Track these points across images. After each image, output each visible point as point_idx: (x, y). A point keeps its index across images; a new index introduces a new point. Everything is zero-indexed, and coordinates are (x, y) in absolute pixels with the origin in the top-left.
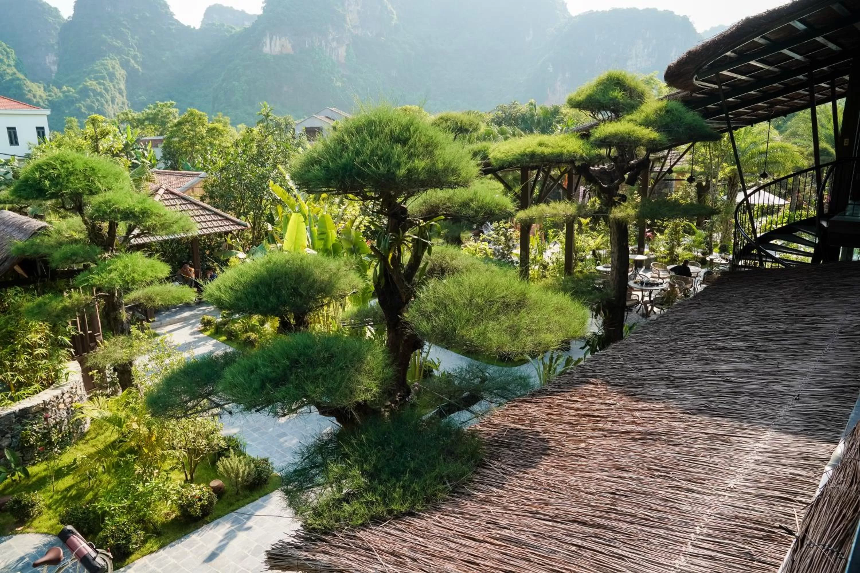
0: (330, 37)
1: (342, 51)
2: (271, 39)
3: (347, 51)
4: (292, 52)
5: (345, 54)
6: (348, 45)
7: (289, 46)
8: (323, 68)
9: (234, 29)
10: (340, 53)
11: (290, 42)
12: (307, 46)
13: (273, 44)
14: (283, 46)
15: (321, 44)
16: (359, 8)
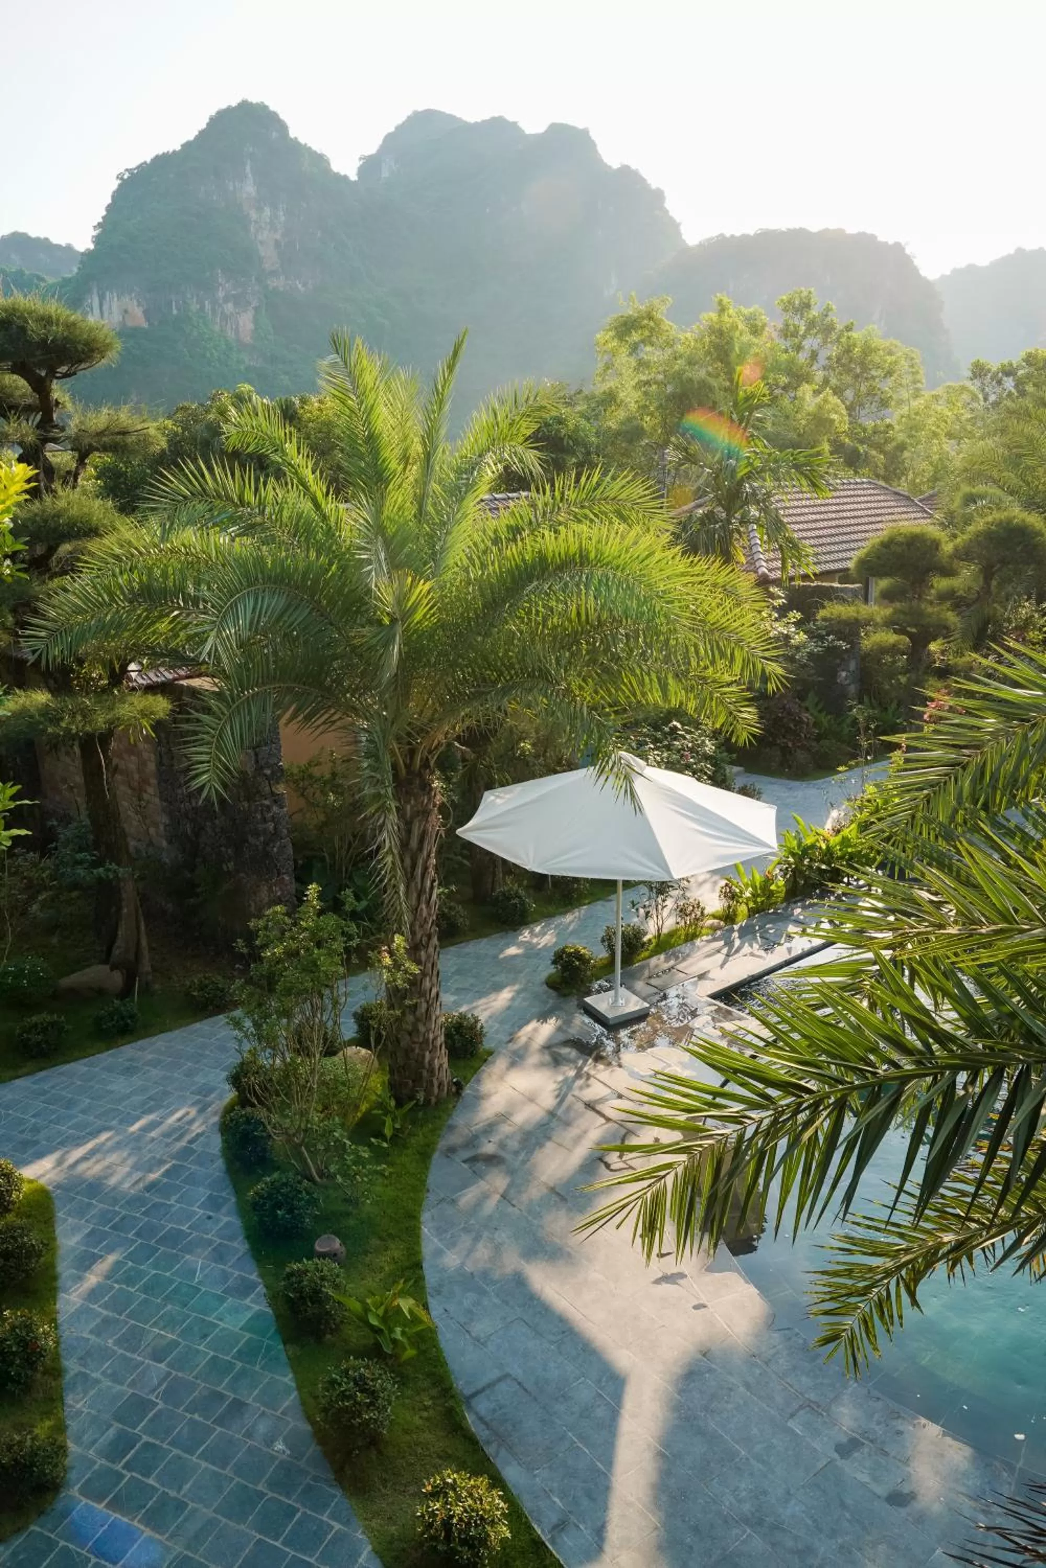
0: (221, 294)
1: (246, 321)
2: (102, 298)
3: (256, 321)
4: (145, 325)
5: (251, 326)
6: (256, 309)
7: (138, 312)
8: (208, 355)
9: (43, 280)
10: (241, 323)
11: (139, 305)
12: (175, 312)
13: (105, 307)
14: (126, 311)
15: (202, 308)
16: (278, 236)
